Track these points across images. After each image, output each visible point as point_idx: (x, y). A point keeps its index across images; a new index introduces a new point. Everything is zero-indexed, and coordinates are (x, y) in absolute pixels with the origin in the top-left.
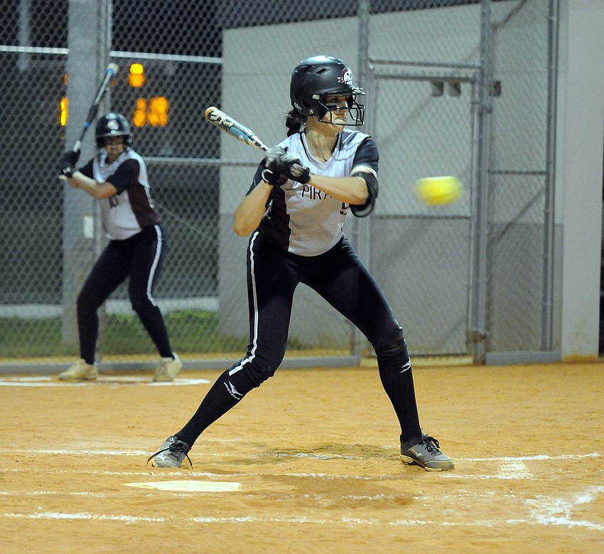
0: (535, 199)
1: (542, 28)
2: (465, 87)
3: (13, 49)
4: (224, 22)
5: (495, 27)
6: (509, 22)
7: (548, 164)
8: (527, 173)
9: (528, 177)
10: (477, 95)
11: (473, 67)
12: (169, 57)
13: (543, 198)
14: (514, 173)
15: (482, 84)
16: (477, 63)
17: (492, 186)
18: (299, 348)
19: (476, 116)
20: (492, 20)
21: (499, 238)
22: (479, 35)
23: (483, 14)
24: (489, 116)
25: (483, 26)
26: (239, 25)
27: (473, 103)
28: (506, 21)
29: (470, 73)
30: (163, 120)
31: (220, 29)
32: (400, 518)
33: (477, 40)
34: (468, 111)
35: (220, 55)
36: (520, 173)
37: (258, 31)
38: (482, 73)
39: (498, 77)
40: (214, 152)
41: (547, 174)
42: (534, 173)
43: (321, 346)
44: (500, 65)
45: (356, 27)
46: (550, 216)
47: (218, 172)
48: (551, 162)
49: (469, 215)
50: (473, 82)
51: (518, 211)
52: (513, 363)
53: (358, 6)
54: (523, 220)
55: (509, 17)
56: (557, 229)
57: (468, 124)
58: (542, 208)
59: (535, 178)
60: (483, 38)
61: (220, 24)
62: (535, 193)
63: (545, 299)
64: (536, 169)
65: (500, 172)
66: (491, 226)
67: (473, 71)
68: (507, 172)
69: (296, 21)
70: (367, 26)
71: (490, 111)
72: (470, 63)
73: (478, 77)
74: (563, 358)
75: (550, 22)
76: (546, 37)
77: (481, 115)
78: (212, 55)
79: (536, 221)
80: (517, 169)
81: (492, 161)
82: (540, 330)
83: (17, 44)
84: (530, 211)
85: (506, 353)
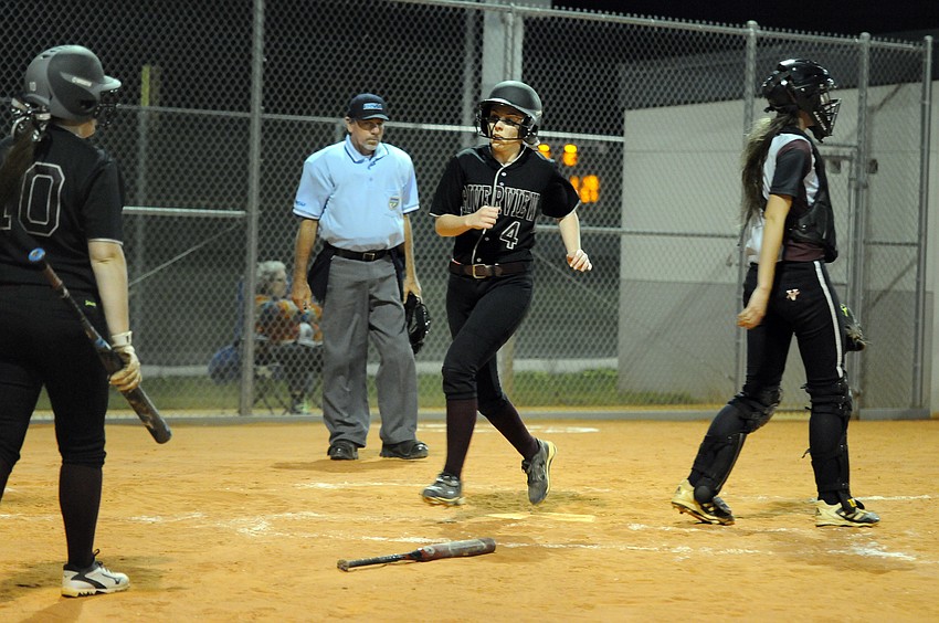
0: (908, 269)
1: (916, 111)
2: (845, 164)
3: (455, 128)
4: (627, 104)
5: (872, 110)
6: (885, 106)
7: (920, 236)
8: (900, 244)
9: (901, 248)
10: (853, 172)
11: (850, 146)
12: (598, 137)
13: (915, 268)
14: (887, 244)
15: (858, 162)
16: (855, 143)
17: (868, 256)
18: (692, 403)
19: (852, 191)
20: (869, 104)
21: (874, 304)
22: (857, 117)
23: (861, 98)
24: (865, 191)
25: (860, 108)
26: (640, 106)
27: (850, 179)
28: (882, 105)
29: (847, 152)
30: (595, 197)
31: (623, 110)
32: (731, 547)
33: (855, 122)
34: (845, 187)
35: (622, 134)
36: (894, 244)
37: (658, 111)
38: (859, 152)
39: (875, 156)
40: (616, 222)
41: (919, 245)
42: (907, 244)
43: (711, 402)
44: (876, 144)
45: (742, 108)
46: (922, 285)
47: (619, 240)
48: (922, 233)
49: (845, 282)
50: (850, 159)
51: (891, 279)
52: (884, 419)
53: (744, 90)
54: (896, 287)
55: (885, 101)
56: (928, 296)
57: (845, 199)
58: (914, 276)
59: (907, 249)
60: (860, 120)
61: (623, 104)
62: (908, 262)
63: (915, 360)
64: (908, 240)
65: (875, 243)
66: (867, 292)
67: (851, 149)
68: (881, 243)
69: (693, 102)
70: (752, 107)
71: (866, 186)
72: (848, 143)
73: (855, 156)
74: (932, 415)
75: (923, 106)
76: (919, 120)
77: (857, 190)
78: (615, 134)
79: (908, 288)
80: (890, 241)
81: (869, 233)
82: (911, 388)
83: (460, 123)
84: (903, 279)
85: (879, 410)
